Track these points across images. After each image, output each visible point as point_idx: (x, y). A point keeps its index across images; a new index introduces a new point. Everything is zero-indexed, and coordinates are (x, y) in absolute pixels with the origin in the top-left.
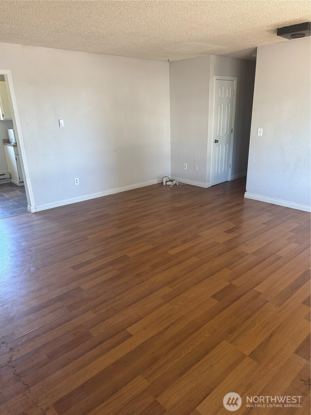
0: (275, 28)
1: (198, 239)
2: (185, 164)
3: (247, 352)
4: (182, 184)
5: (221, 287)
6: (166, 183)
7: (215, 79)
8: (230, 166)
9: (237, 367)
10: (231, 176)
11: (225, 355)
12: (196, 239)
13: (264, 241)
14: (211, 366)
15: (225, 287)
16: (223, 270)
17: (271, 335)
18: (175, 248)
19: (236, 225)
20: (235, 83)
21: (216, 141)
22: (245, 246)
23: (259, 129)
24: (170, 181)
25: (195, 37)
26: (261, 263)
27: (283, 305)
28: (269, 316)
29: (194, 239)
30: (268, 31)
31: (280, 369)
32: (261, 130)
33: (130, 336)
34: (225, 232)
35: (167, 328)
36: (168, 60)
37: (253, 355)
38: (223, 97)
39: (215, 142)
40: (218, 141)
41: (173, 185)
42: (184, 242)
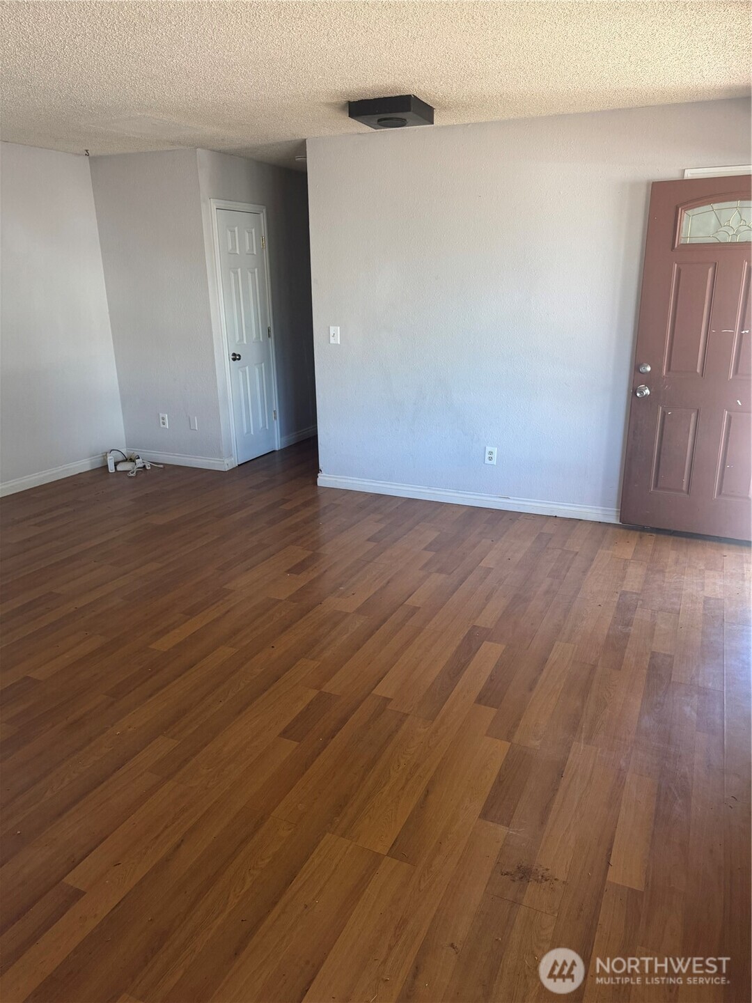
0: (344, 100)
1: (226, 598)
2: (161, 415)
3: (382, 849)
4: (162, 466)
5: (300, 707)
6: (115, 465)
7: (215, 208)
8: (275, 414)
9: (367, 890)
10: (281, 437)
11: (335, 869)
12: (221, 602)
13: (377, 579)
14: (306, 907)
15: (309, 705)
16: (298, 663)
17: (427, 792)
18: (168, 632)
19: (310, 553)
20: (263, 218)
21: (236, 357)
22: (339, 597)
23: (332, 329)
24: (126, 460)
25: (155, 99)
26: (378, 629)
27: (439, 717)
28: (414, 748)
29: (216, 602)
30: (328, 105)
31: (458, 863)
32: (335, 331)
33: (77, 895)
34: (289, 571)
35: (178, 846)
36: (87, 151)
37: (399, 850)
38: (238, 252)
39: (234, 360)
40: (239, 356)
41: (135, 470)
42: (191, 613)
